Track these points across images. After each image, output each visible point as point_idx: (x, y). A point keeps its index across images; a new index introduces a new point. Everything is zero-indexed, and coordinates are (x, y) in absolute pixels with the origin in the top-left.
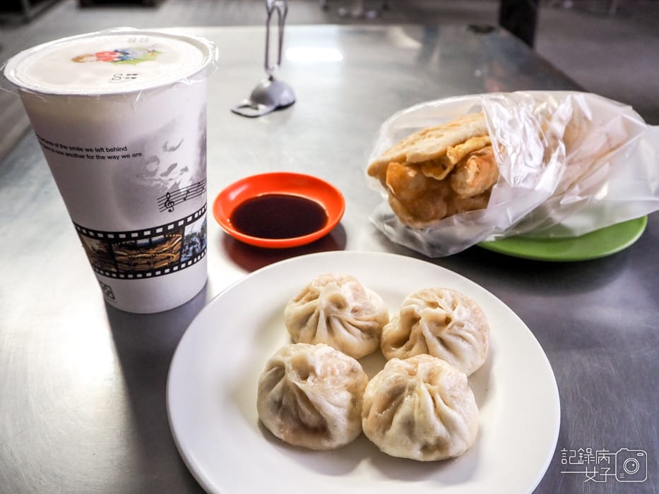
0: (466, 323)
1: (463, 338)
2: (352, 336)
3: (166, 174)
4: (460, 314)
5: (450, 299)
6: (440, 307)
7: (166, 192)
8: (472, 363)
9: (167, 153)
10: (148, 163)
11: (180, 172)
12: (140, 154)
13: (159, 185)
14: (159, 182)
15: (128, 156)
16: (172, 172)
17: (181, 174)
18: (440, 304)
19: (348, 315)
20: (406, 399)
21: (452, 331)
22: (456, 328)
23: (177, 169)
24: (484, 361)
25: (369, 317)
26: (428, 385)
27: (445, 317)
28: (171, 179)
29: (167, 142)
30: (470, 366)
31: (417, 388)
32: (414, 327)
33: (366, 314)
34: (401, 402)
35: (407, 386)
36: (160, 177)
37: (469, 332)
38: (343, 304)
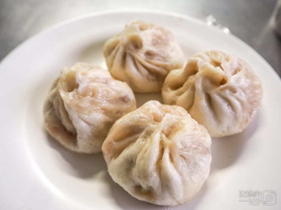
0: (239, 90)
1: (230, 103)
2: (138, 74)
4: (238, 80)
5: (236, 66)
6: (221, 68)
8: (228, 128)
18: (222, 65)
19: (141, 56)
20: (139, 140)
21: (222, 93)
22: (228, 92)
24: (241, 131)
25: (159, 62)
26: (164, 136)
27: (221, 78)
30: (225, 129)
31: (153, 134)
32: (191, 77)
33: (158, 60)
34: (134, 141)
35: (146, 129)
37: (238, 100)
38: (139, 46)
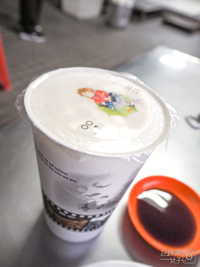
3: (90, 196)
7: (86, 203)
9: (95, 188)
10: (79, 187)
11: (101, 197)
12: (75, 181)
13: (83, 199)
14: (82, 198)
15: (67, 178)
16: (94, 196)
17: (101, 198)
23: (100, 196)
28: (92, 199)
29: (97, 183)
36: (85, 196)
